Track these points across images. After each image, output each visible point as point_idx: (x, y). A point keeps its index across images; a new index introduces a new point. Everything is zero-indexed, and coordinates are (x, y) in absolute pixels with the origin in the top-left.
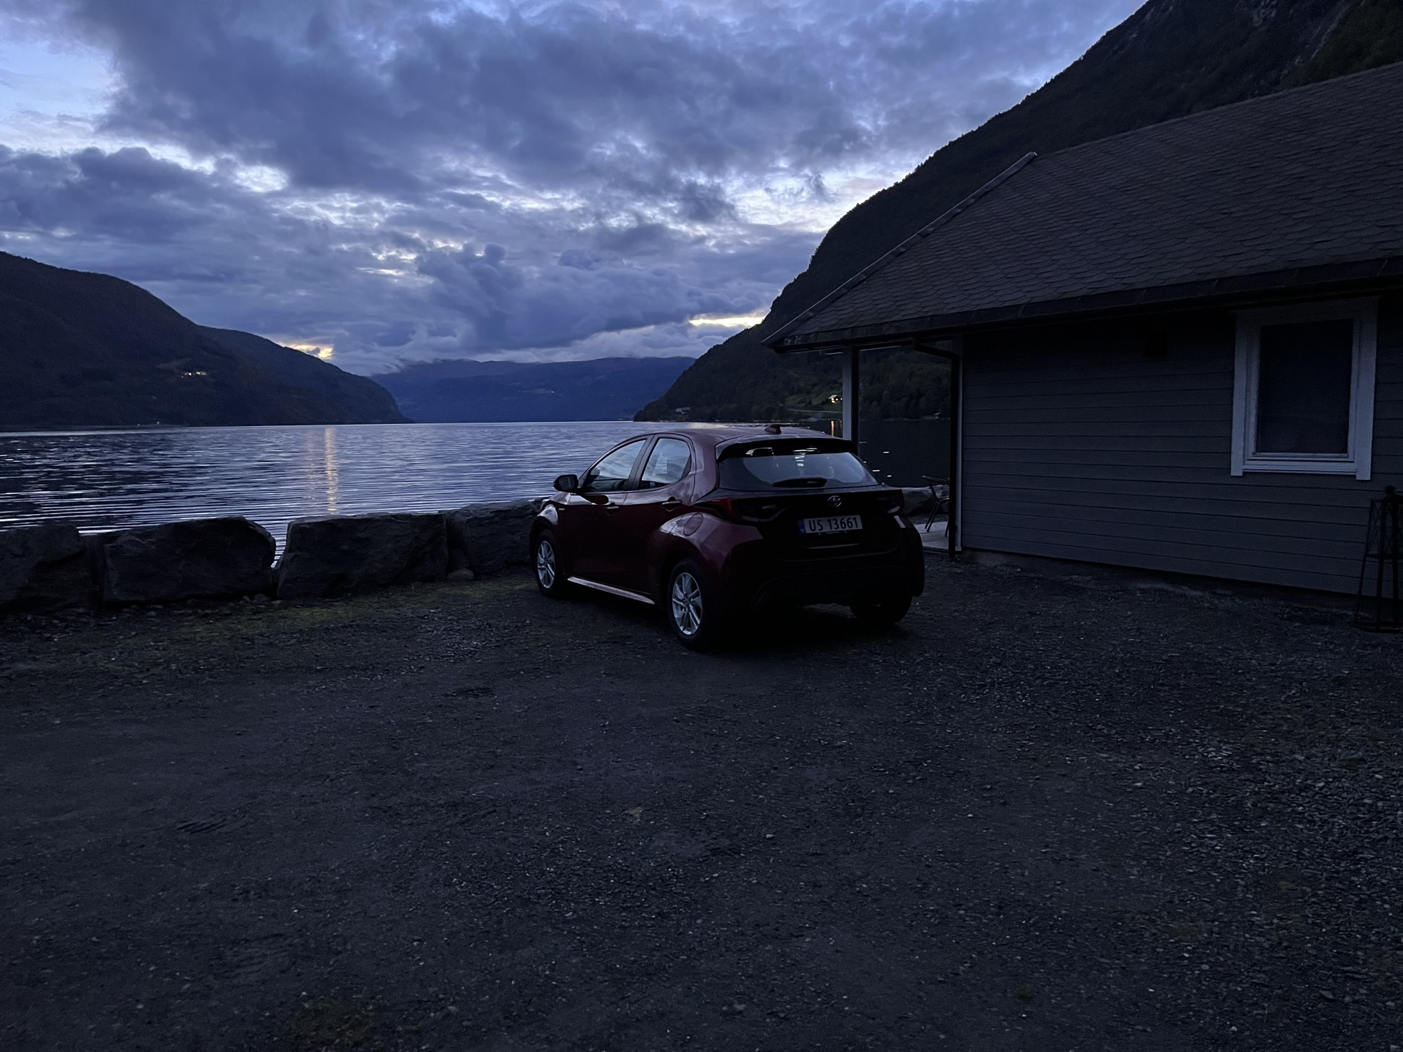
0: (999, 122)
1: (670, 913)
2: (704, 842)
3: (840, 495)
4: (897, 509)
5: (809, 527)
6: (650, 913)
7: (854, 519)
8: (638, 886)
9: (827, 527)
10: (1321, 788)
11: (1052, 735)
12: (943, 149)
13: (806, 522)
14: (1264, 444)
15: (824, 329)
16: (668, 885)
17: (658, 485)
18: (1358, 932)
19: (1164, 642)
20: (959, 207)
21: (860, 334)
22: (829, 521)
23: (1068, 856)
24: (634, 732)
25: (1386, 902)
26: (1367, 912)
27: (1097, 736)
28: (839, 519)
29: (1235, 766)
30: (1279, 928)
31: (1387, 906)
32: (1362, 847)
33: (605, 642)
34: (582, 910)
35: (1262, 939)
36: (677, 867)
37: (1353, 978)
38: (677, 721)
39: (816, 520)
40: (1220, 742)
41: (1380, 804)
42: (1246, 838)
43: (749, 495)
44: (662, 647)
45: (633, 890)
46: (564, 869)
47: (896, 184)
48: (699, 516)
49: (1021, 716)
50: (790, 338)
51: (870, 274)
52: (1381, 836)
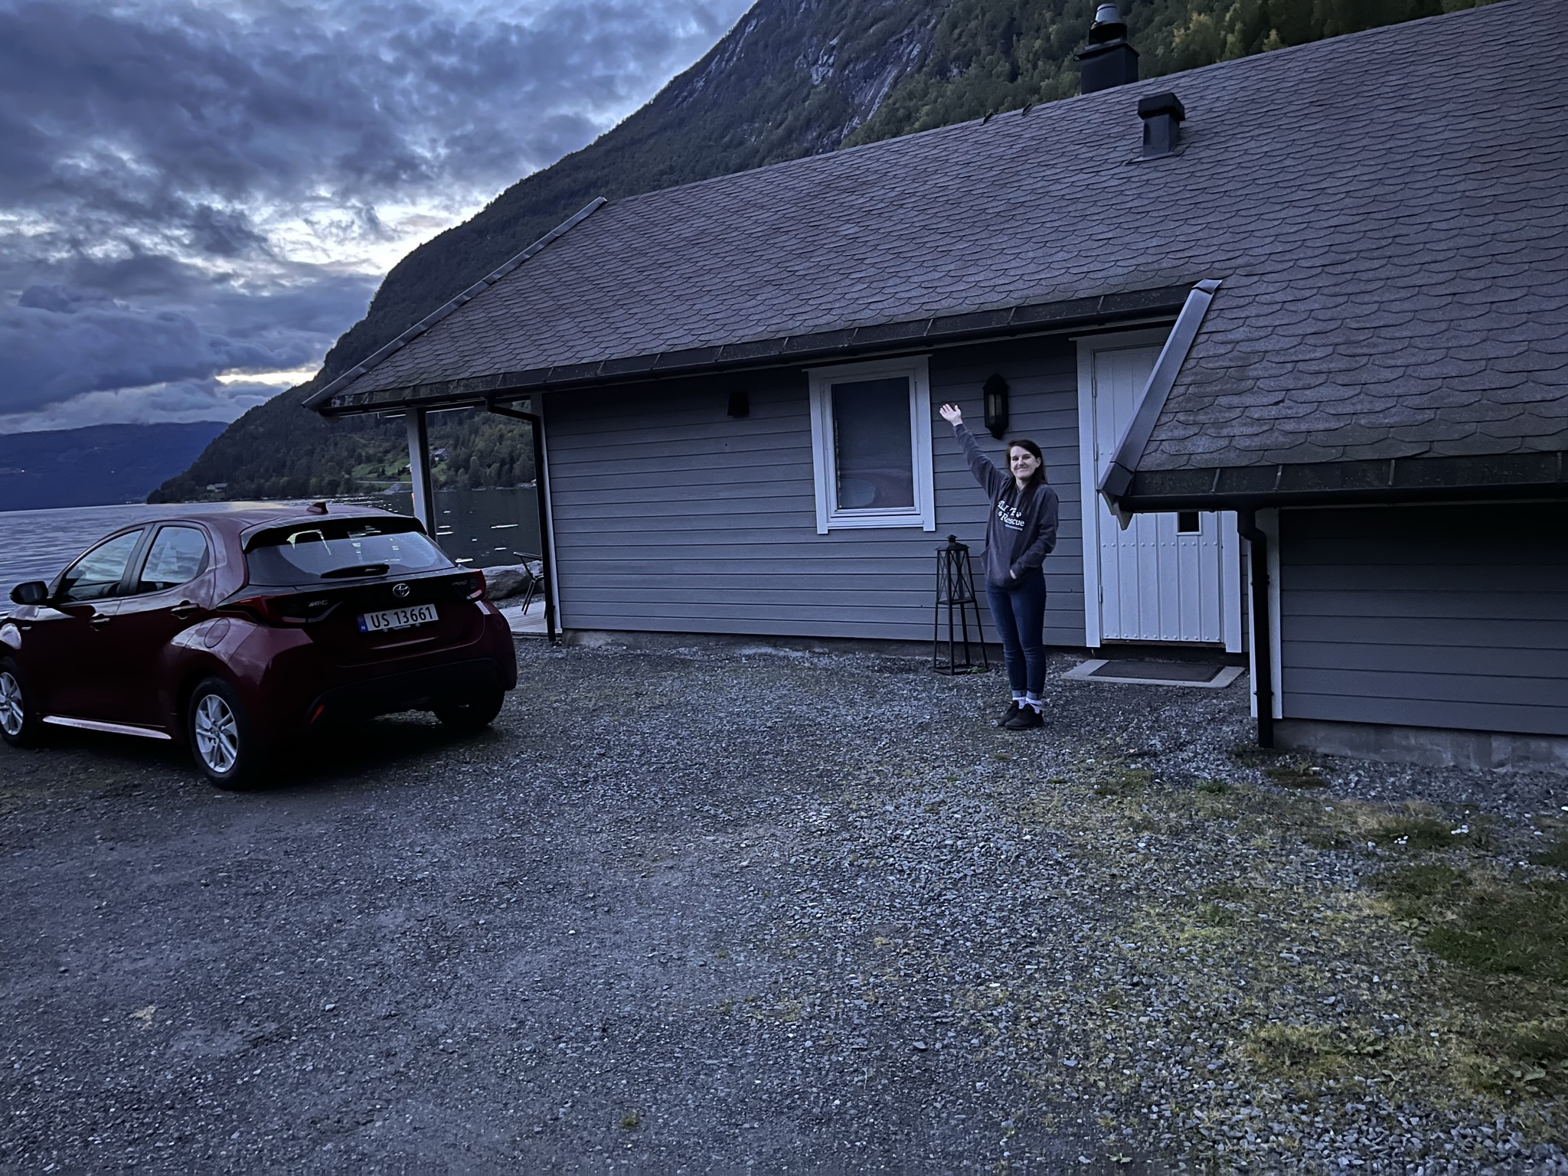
0: (572, 163)
1: (195, 1134)
2: (242, 1032)
3: (407, 582)
4: (479, 592)
5: (371, 623)
6: (167, 1140)
7: (428, 609)
8: (149, 1109)
9: (395, 621)
10: (909, 837)
11: (659, 825)
12: (513, 187)
13: (368, 617)
14: (843, 502)
15: (381, 388)
16: (191, 1098)
17: (168, 585)
18: (944, 975)
19: (767, 708)
20: (526, 253)
21: (423, 393)
22: (396, 613)
23: (675, 956)
24: (145, 910)
25: (967, 940)
26: (952, 953)
27: (704, 818)
28: (408, 610)
29: (834, 827)
30: (876, 986)
31: (968, 944)
32: (946, 888)
33: (101, 797)
34: (70, 1156)
35: (861, 1001)
36: (203, 1073)
37: (942, 1023)
38: (206, 885)
39: (380, 614)
40: (819, 804)
41: (959, 843)
42: (844, 900)
43: (291, 591)
44: (184, 793)
45: (142, 1116)
46: (41, 1108)
47: (464, 223)
48: (225, 621)
49: (625, 809)
50: (339, 398)
51: (432, 325)
52: (962, 874)
